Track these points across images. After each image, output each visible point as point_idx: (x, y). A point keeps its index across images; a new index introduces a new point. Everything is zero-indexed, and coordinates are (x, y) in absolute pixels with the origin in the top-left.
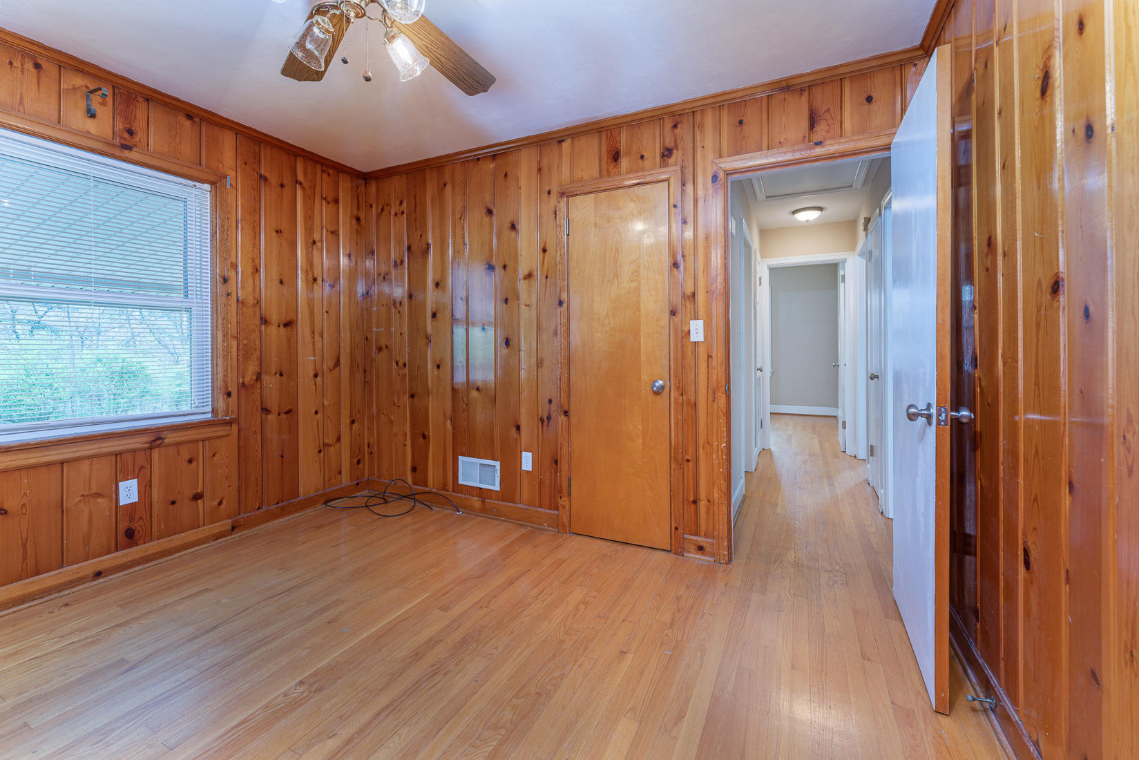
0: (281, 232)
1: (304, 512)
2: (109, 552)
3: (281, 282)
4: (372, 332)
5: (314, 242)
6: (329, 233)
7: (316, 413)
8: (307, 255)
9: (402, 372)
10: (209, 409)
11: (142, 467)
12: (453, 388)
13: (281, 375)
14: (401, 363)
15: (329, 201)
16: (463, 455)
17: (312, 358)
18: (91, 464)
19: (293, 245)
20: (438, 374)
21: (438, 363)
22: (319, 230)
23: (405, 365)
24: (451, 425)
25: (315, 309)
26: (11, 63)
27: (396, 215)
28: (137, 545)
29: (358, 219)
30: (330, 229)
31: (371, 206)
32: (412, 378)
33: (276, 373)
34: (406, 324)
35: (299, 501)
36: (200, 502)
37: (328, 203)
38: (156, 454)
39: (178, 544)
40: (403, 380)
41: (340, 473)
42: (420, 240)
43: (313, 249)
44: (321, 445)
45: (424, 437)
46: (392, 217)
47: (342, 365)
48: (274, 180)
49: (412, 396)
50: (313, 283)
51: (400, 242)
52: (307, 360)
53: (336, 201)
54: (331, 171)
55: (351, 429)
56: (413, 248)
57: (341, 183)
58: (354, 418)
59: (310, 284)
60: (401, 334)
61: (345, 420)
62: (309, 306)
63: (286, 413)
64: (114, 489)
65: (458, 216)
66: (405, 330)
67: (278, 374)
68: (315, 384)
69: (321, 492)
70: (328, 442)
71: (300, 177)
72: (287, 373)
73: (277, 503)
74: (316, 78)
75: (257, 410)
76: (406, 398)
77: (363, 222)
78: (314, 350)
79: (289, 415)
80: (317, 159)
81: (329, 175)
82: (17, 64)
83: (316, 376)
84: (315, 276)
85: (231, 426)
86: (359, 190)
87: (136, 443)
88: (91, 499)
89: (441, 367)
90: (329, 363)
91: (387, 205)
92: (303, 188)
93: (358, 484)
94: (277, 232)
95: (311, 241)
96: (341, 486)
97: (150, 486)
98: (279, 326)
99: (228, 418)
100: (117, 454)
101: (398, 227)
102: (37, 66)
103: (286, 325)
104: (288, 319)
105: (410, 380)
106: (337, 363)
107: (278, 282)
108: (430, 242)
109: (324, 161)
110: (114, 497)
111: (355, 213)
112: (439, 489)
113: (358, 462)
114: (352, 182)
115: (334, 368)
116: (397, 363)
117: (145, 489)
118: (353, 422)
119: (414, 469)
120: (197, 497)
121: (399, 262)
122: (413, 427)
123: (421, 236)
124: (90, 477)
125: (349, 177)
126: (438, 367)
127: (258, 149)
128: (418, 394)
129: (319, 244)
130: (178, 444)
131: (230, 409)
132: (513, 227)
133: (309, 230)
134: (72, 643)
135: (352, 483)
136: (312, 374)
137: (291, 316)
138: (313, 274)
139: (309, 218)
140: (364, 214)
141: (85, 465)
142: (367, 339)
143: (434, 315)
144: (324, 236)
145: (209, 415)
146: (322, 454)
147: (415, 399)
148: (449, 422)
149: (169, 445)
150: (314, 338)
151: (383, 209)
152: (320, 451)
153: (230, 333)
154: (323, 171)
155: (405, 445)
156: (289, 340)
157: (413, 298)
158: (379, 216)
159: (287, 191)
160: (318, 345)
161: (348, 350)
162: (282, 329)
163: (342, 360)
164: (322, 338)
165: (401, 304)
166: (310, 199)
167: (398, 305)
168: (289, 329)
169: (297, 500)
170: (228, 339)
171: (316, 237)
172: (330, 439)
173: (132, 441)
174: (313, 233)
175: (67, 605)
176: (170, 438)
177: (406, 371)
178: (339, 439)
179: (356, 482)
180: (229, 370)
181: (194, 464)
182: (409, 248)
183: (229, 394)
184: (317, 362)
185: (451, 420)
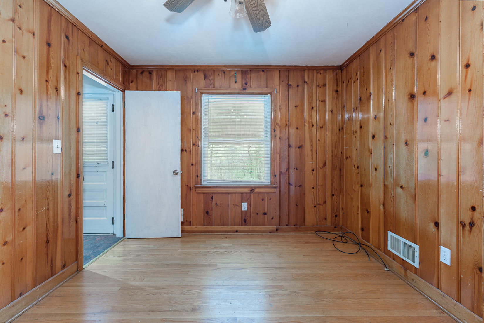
0: (297, 106)
1: (306, 233)
2: (239, 225)
3: (297, 129)
4: (343, 149)
5: (313, 108)
6: (321, 102)
7: (313, 188)
8: (309, 114)
9: (357, 171)
10: (270, 181)
11: (248, 199)
12: (384, 184)
13: (297, 169)
14: (356, 166)
15: (321, 86)
16: (390, 231)
17: (311, 162)
18: (235, 195)
19: (303, 111)
20: (376, 174)
21: (376, 167)
22: (315, 101)
23: (358, 168)
24: (383, 208)
25: (313, 139)
26: (219, 75)
27: (354, 82)
28: (247, 225)
29: (337, 91)
30: (321, 99)
31: (344, 82)
32: (362, 175)
33: (295, 168)
34: (358, 144)
35: (304, 227)
36: (266, 216)
37: (320, 87)
38: (252, 195)
39: (258, 229)
40: (357, 177)
41: (326, 219)
42: (366, 92)
43: (312, 111)
44: (316, 204)
45: (368, 212)
46: (353, 84)
47: (327, 166)
48: (294, 85)
49: (362, 186)
50: (312, 127)
51: (355, 97)
52: (309, 163)
53: (325, 85)
54: (322, 72)
55: (332, 198)
56: (362, 99)
57: (327, 76)
58: (334, 193)
59: (311, 128)
60: (356, 149)
61: (329, 194)
62: (310, 138)
63: (299, 186)
64: (241, 205)
65: (388, 67)
66: (358, 147)
67: (295, 169)
68: (313, 174)
69: (314, 226)
70: (319, 203)
71: (306, 80)
72: (300, 169)
73: (295, 225)
74: (269, 25)
75: (287, 183)
76: (358, 187)
77: (340, 92)
78: (312, 158)
79: (300, 187)
80: (314, 68)
81: (320, 74)
82: (220, 74)
83: (313, 170)
84: (313, 124)
85: (276, 189)
86: (337, 76)
87: (247, 190)
88: (235, 206)
89: (377, 170)
90: (320, 164)
91: (350, 79)
92: (308, 84)
93: (335, 227)
94: (295, 107)
95: (311, 108)
96: (326, 226)
97: (251, 206)
98: (296, 148)
99: (274, 185)
100: (242, 193)
101: (355, 89)
102: (224, 73)
103: (299, 147)
104: (300, 145)
105: (360, 176)
106: (325, 164)
107: (296, 129)
108: (372, 91)
109: (317, 68)
110: (241, 207)
111: (335, 89)
112: (376, 247)
113: (336, 216)
114: (333, 73)
115: (322, 168)
116: (354, 166)
117: (249, 206)
118: (333, 195)
119: (362, 229)
120: (265, 214)
121: (355, 108)
122: (362, 204)
123: (366, 90)
124: (235, 199)
125: (331, 71)
126: (376, 169)
127: (288, 74)
128: (365, 185)
129: (315, 108)
130: (259, 193)
131: (276, 182)
132: (433, 57)
133: (310, 102)
134: (216, 251)
135: (332, 226)
136: (311, 170)
137: (302, 143)
138: (312, 123)
139: (310, 97)
140: (340, 88)
141: (234, 195)
142: (341, 153)
143: (374, 137)
144: (318, 104)
145: (270, 184)
146: (316, 208)
147: (363, 188)
148: (382, 206)
149: (256, 193)
150: (312, 153)
151: (348, 82)
152: (315, 206)
153: (276, 151)
154: (318, 73)
155: (358, 214)
156: (300, 154)
157: (362, 128)
158: (347, 85)
159: (300, 88)
160: (315, 156)
161: (331, 158)
162: (297, 149)
163: (327, 164)
164: (317, 153)
165: (356, 132)
166: (311, 88)
167: (355, 133)
168: (300, 149)
169: (304, 226)
170: (275, 154)
171: (314, 105)
172: (321, 201)
173: (246, 189)
174: (312, 104)
175: (226, 238)
176: (257, 190)
177: (359, 171)
178: (325, 202)
179: (335, 226)
180: (276, 166)
181: (264, 201)
182: (360, 99)
183: (275, 176)
184: (314, 164)
185: (383, 205)
